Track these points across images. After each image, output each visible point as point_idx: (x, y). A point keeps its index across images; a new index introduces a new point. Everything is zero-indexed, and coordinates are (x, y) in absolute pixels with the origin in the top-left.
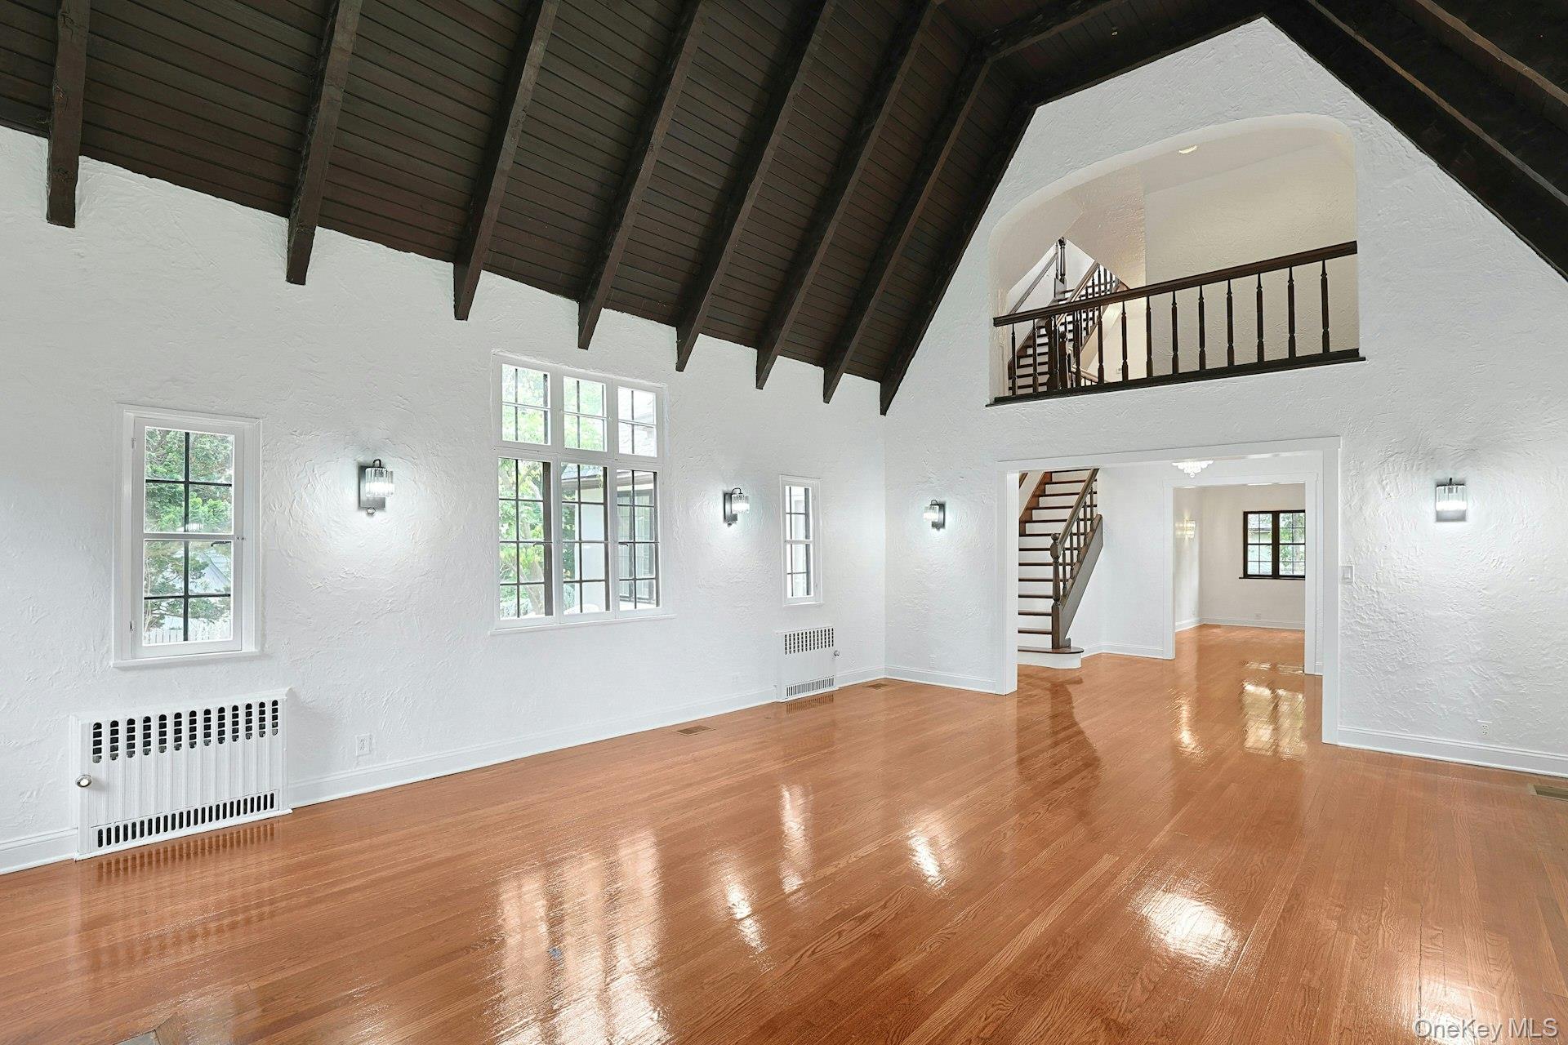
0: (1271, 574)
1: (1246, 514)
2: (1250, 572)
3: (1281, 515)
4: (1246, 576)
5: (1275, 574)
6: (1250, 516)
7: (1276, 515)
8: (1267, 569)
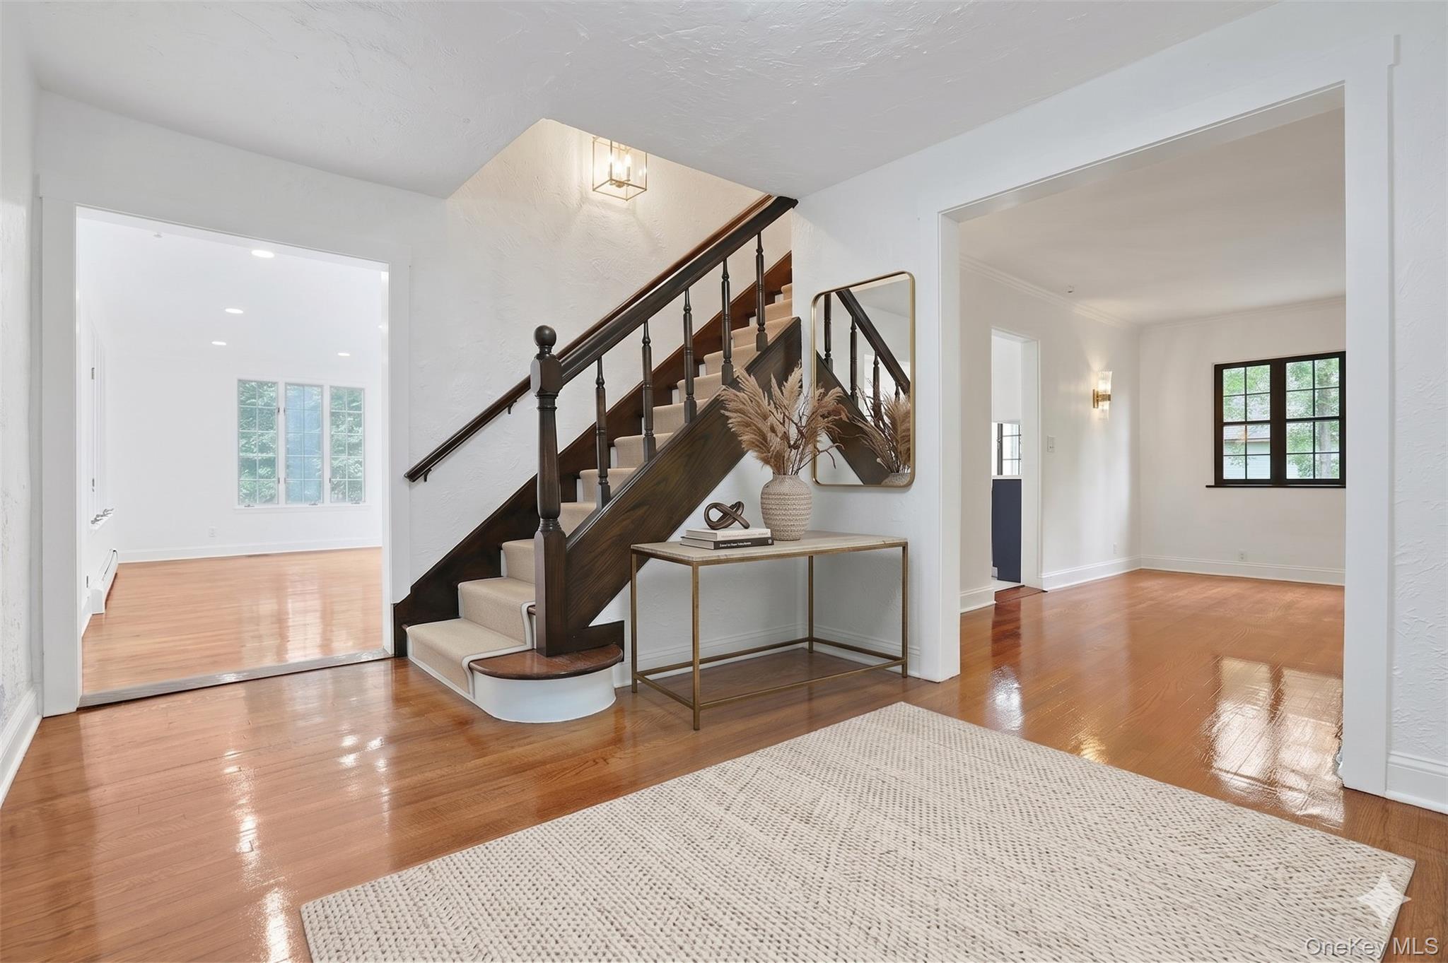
0: (1268, 476)
1: (1219, 370)
2: (1228, 474)
3: (1289, 365)
4: (1220, 482)
5: (1278, 479)
6: (1226, 372)
7: (1278, 368)
8: (1261, 468)
